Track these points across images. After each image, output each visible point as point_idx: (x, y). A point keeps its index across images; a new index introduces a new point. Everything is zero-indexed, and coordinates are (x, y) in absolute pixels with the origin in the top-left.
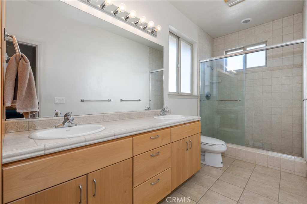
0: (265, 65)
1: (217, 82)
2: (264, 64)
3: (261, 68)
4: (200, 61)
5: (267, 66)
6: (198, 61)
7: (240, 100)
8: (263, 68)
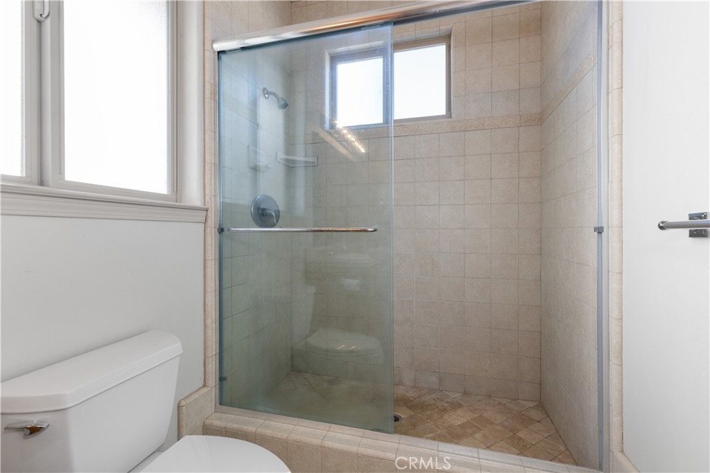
0: (444, 113)
1: (307, 165)
2: (442, 111)
3: (436, 121)
4: (218, 46)
5: (451, 117)
6: (208, 43)
7: (375, 231)
8: (441, 120)
